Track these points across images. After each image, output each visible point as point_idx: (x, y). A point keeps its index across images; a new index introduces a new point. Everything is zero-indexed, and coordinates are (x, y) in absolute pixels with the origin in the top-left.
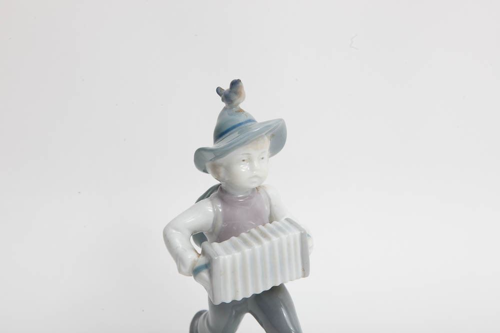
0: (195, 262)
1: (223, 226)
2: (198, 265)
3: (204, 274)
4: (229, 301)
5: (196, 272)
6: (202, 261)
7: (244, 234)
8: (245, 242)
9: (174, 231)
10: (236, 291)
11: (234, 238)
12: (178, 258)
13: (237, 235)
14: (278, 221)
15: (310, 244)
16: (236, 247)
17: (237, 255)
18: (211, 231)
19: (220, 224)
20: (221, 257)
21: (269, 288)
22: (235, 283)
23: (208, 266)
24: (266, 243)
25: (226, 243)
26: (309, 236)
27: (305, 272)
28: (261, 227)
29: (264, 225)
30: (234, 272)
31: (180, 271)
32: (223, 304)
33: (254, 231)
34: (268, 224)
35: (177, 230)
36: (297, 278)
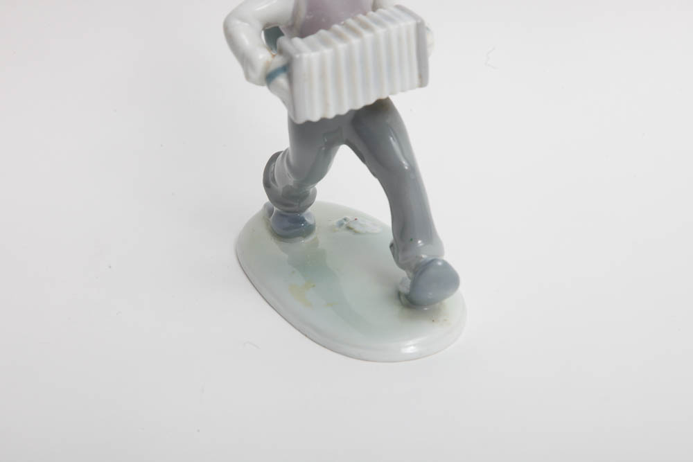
0: (268, 64)
1: (308, 17)
2: (272, 68)
3: (282, 80)
4: (316, 118)
5: (269, 78)
6: (278, 61)
7: (337, 27)
8: (339, 36)
9: (238, 22)
10: (326, 105)
11: (322, 32)
12: (244, 59)
13: (327, 27)
14: (384, 9)
15: (429, 39)
16: (326, 43)
17: (327, 52)
18: (290, 24)
19: (303, 14)
20: (305, 56)
21: (371, 101)
22: (324, 93)
23: (287, 68)
24: (367, 35)
25: (311, 38)
26: (428, 29)
27: (423, 80)
28: (361, 16)
29: (365, 14)
30: (323, 76)
31: (248, 77)
32: (309, 123)
33: (350, 21)
34: (371, 13)
35: (243, 20)
36: (412, 88)
